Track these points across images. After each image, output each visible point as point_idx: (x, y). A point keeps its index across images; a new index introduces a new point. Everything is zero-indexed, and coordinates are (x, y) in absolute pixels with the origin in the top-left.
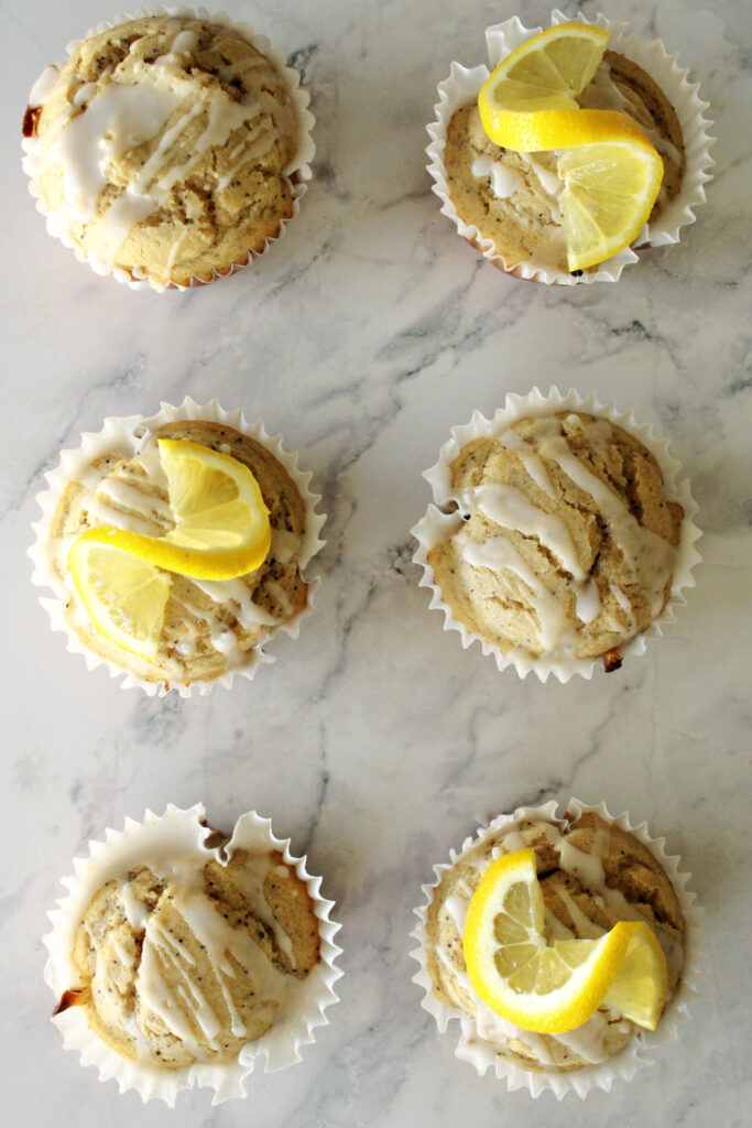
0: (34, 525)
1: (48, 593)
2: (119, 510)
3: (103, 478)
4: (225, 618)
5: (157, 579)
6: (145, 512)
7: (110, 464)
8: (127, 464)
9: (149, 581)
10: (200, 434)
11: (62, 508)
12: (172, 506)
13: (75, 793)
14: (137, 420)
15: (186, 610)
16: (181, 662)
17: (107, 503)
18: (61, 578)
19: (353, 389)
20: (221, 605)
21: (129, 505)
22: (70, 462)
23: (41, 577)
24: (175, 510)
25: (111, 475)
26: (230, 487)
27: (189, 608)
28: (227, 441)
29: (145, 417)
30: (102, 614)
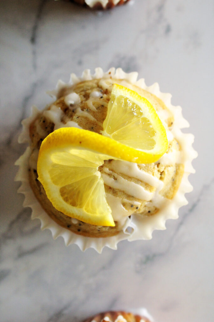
0: (193, 171)
1: (184, 131)
2: (139, 180)
3: (151, 201)
4: (70, 113)
5: (110, 134)
6: (122, 179)
7: (147, 210)
8: (135, 210)
9: (115, 133)
10: (92, 230)
11: (177, 183)
12: (102, 182)
13: (168, 30)
14: (131, 238)
15: (94, 116)
16: (100, 87)
17: (147, 185)
18: (175, 139)
19: (22, 254)
20: (72, 120)
21: (133, 183)
22: (173, 212)
23: (189, 139)
24: (100, 180)
25: (146, 203)
26: (66, 196)
27: (92, 118)
28: (75, 225)
29: (126, 240)
30: (147, 112)
